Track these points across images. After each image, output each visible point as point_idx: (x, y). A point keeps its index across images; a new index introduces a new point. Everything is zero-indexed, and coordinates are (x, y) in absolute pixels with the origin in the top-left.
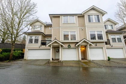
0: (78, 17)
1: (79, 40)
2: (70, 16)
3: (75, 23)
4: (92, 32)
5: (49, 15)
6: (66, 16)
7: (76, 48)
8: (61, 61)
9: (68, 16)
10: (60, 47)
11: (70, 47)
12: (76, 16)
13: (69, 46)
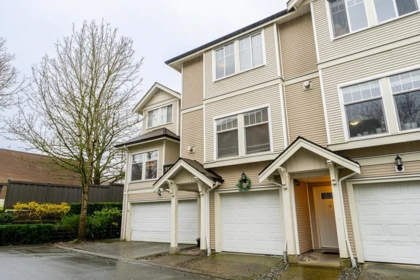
0: (282, 27)
2: (240, 38)
3: (265, 63)
4: (361, 88)
5: (168, 63)
6: (226, 44)
9: (232, 42)
12: (268, 29)
13: (245, 180)
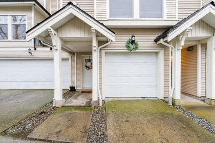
1: (177, 17)
7: (157, 53)
8: (98, 102)
10: (95, 43)
11: (136, 48)
13: (133, 42)
